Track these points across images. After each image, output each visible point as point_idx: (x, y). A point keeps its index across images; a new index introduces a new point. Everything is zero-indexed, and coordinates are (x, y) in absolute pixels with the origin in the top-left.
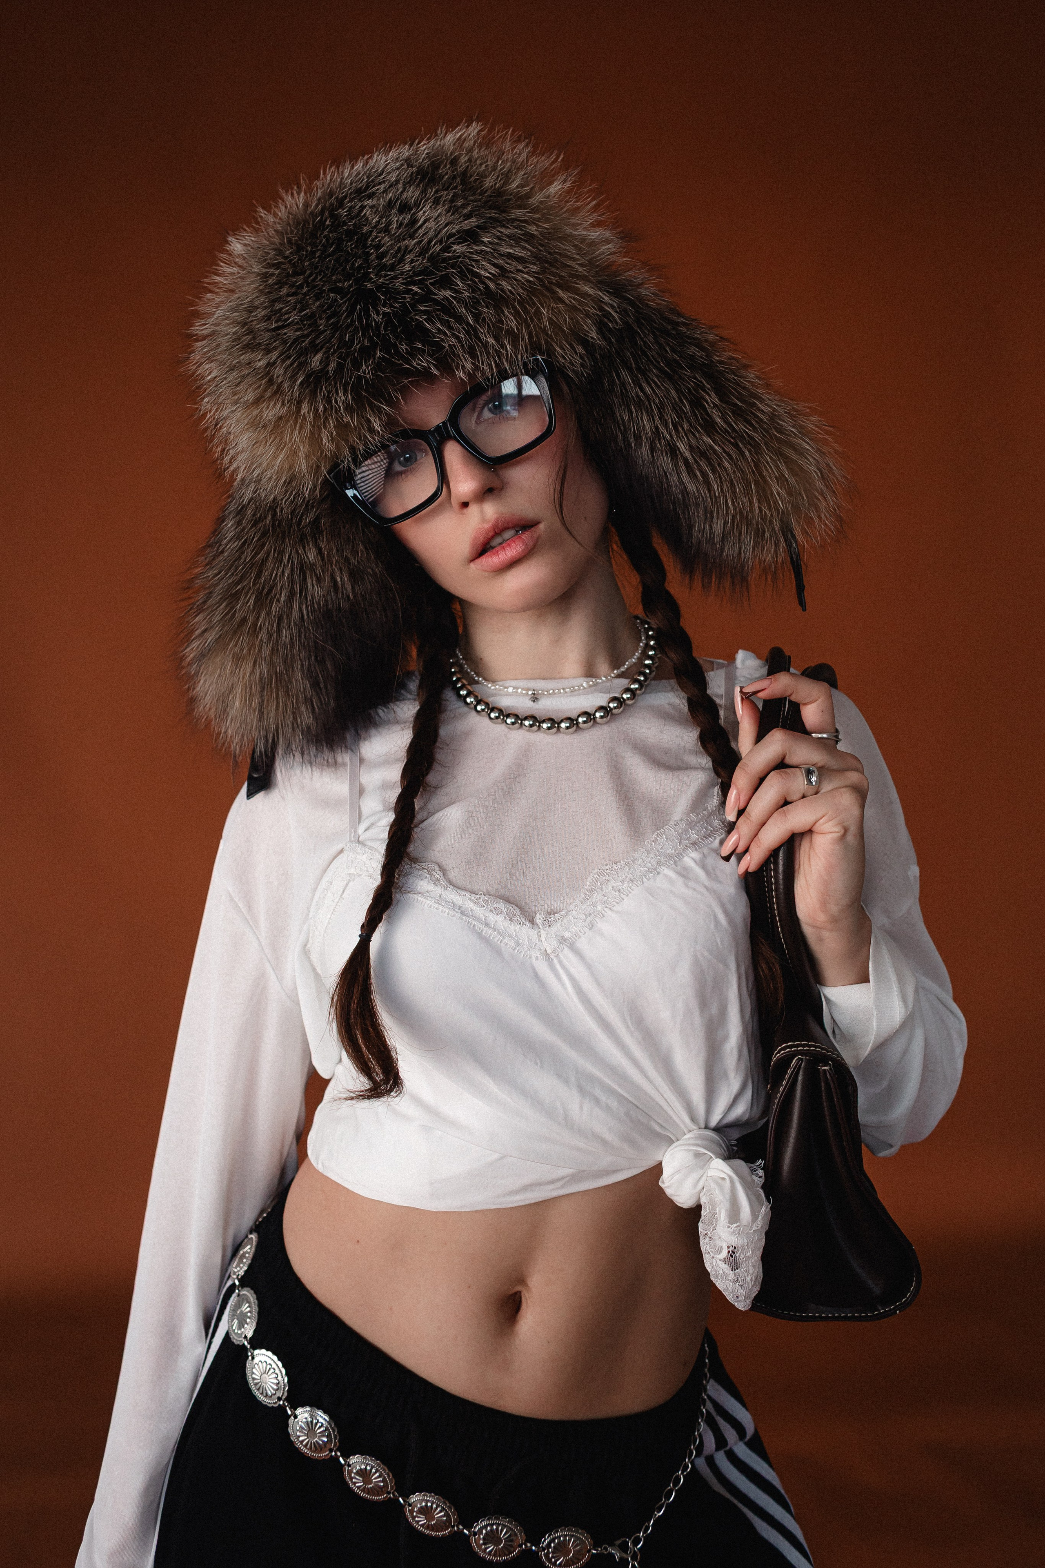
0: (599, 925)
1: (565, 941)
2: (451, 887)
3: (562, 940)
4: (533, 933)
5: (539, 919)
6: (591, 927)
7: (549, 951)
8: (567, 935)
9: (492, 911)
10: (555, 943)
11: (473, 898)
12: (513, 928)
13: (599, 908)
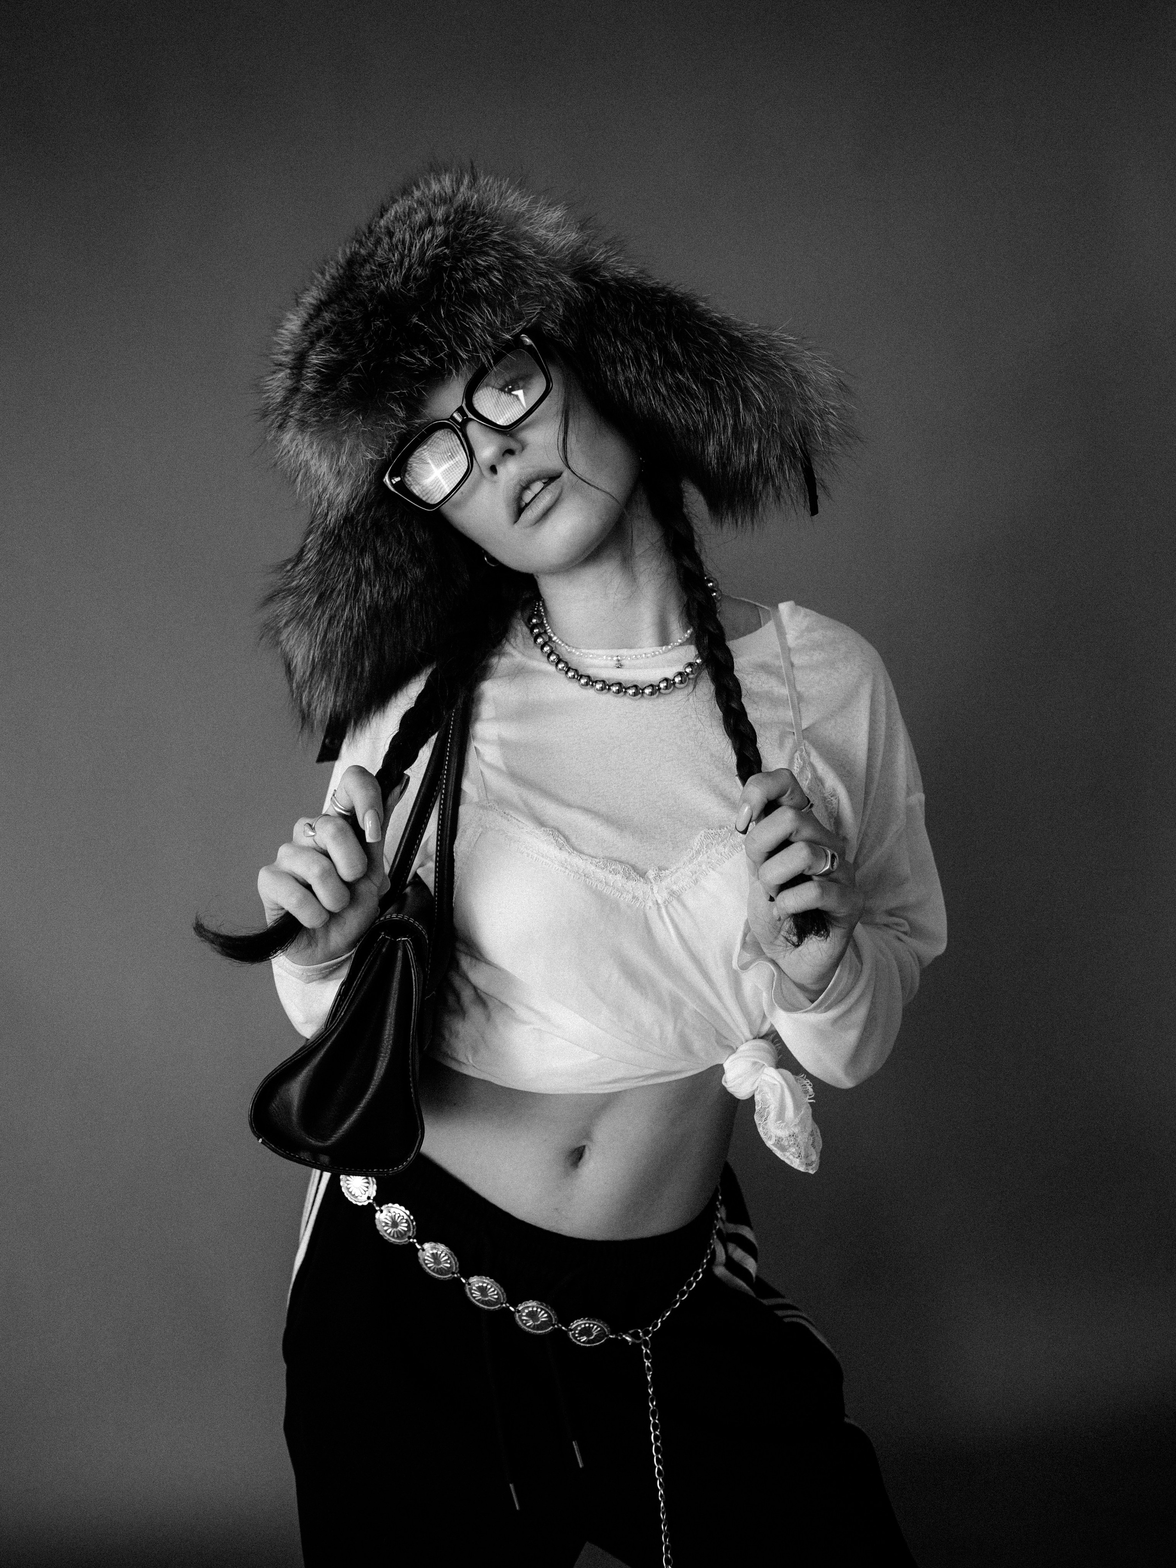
0: (702, 881)
1: (673, 893)
2: (575, 852)
3: (672, 893)
4: (647, 888)
5: (651, 874)
6: (696, 881)
7: (659, 902)
8: (675, 888)
9: (611, 872)
10: (665, 895)
11: (594, 862)
12: (630, 884)
13: (704, 867)
